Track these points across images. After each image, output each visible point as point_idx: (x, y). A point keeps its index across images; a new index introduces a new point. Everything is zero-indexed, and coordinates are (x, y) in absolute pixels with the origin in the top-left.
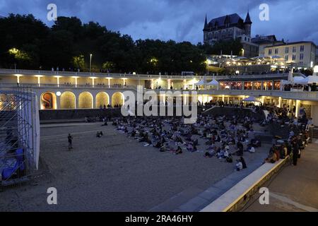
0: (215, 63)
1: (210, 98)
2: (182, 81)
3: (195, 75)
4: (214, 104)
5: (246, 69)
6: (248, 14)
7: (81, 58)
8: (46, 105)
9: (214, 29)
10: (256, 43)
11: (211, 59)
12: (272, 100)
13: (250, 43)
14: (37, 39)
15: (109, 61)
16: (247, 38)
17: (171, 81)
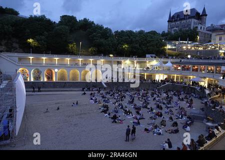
0: (174, 47)
1: (166, 76)
2: (145, 62)
3: (155, 58)
4: (168, 81)
5: (198, 53)
6: (204, 8)
7: (74, 45)
8: (48, 78)
9: (177, 21)
10: (210, 31)
11: (171, 44)
12: (215, 81)
13: (205, 31)
14: (45, 32)
15: (93, 46)
16: (203, 27)
17: (137, 62)
